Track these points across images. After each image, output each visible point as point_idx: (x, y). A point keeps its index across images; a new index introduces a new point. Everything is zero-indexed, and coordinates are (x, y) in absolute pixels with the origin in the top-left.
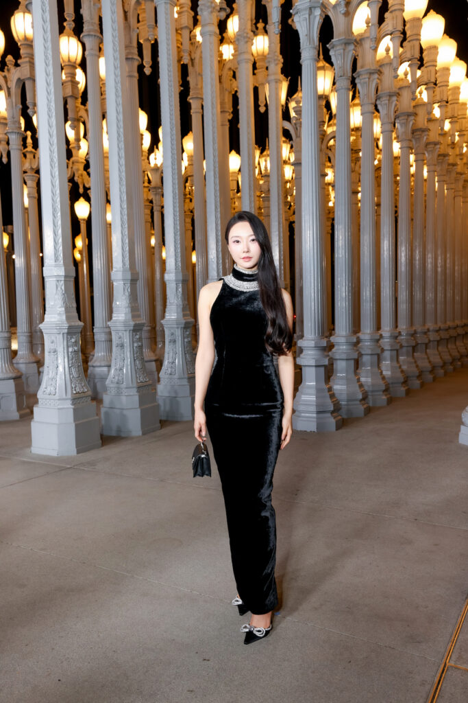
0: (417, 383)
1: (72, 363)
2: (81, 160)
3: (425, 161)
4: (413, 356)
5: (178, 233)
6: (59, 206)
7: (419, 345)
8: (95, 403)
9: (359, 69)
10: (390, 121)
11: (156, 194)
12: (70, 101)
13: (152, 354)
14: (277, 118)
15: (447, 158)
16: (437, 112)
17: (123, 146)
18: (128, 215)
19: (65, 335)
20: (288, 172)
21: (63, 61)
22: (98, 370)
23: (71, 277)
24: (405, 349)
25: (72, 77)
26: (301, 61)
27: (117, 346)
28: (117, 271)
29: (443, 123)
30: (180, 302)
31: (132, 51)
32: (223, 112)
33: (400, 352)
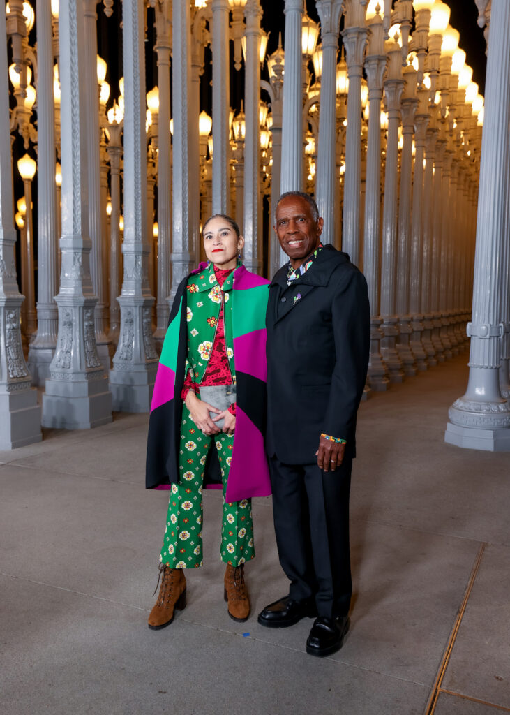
0: (399, 376)
1: (10, 342)
2: (27, 111)
3: (414, 136)
4: (395, 348)
5: (140, 198)
8: (35, 389)
9: (346, 27)
11: (114, 155)
12: (14, 39)
13: (104, 336)
14: (255, 76)
15: (436, 133)
16: (427, 82)
17: (78, 93)
18: (82, 173)
19: (2, 309)
20: (265, 139)
22: (41, 352)
23: (10, 241)
24: (386, 340)
25: (18, 11)
26: (284, 11)
27: (64, 325)
28: (66, 238)
29: (434, 95)
30: (140, 277)
32: (195, 66)
33: (381, 342)
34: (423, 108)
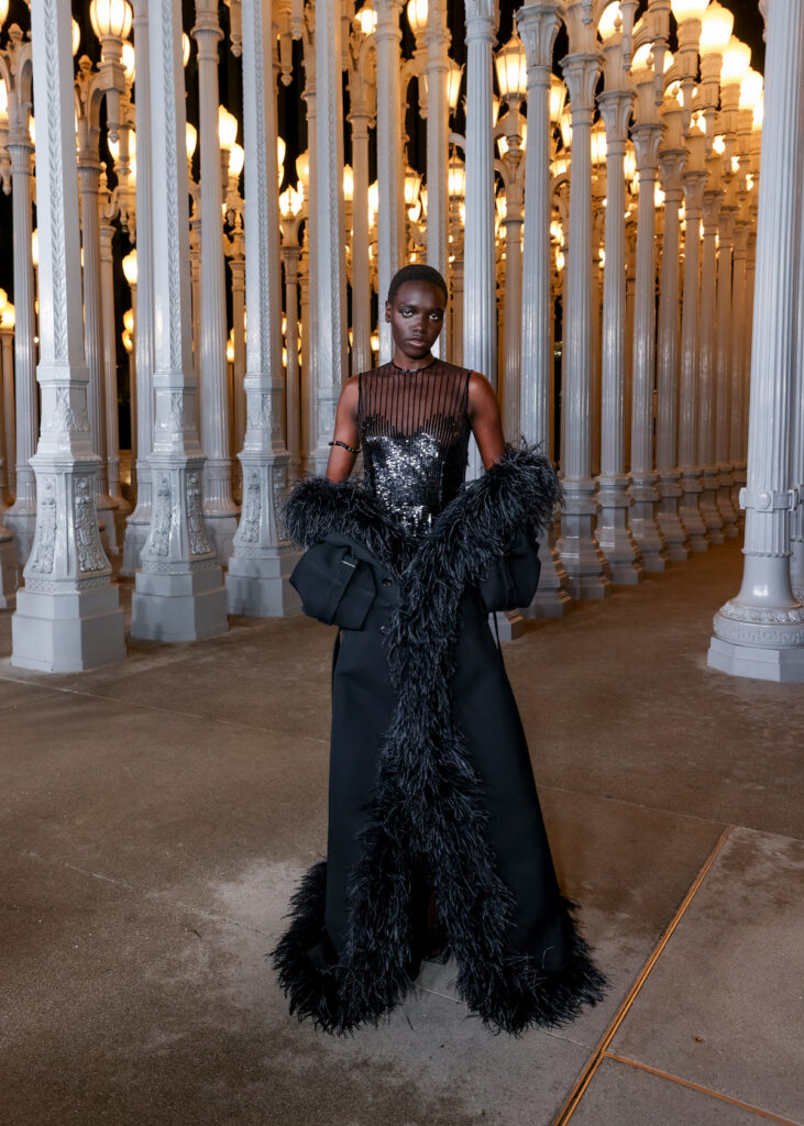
0: (661, 560)
1: (81, 522)
3: (684, 203)
4: (655, 520)
5: (268, 313)
6: (64, 268)
7: (665, 501)
8: (118, 585)
10: (620, 138)
12: (110, 97)
13: (232, 505)
14: (440, 129)
15: (720, 197)
16: (701, 123)
18: (183, 283)
19: (70, 477)
21: (102, 34)
23: (78, 382)
24: (639, 507)
25: (113, 59)
27: (160, 495)
28: (163, 373)
29: (712, 141)
30: (268, 424)
31: (210, 19)
32: (360, 116)
33: (630, 511)
34: (696, 161)
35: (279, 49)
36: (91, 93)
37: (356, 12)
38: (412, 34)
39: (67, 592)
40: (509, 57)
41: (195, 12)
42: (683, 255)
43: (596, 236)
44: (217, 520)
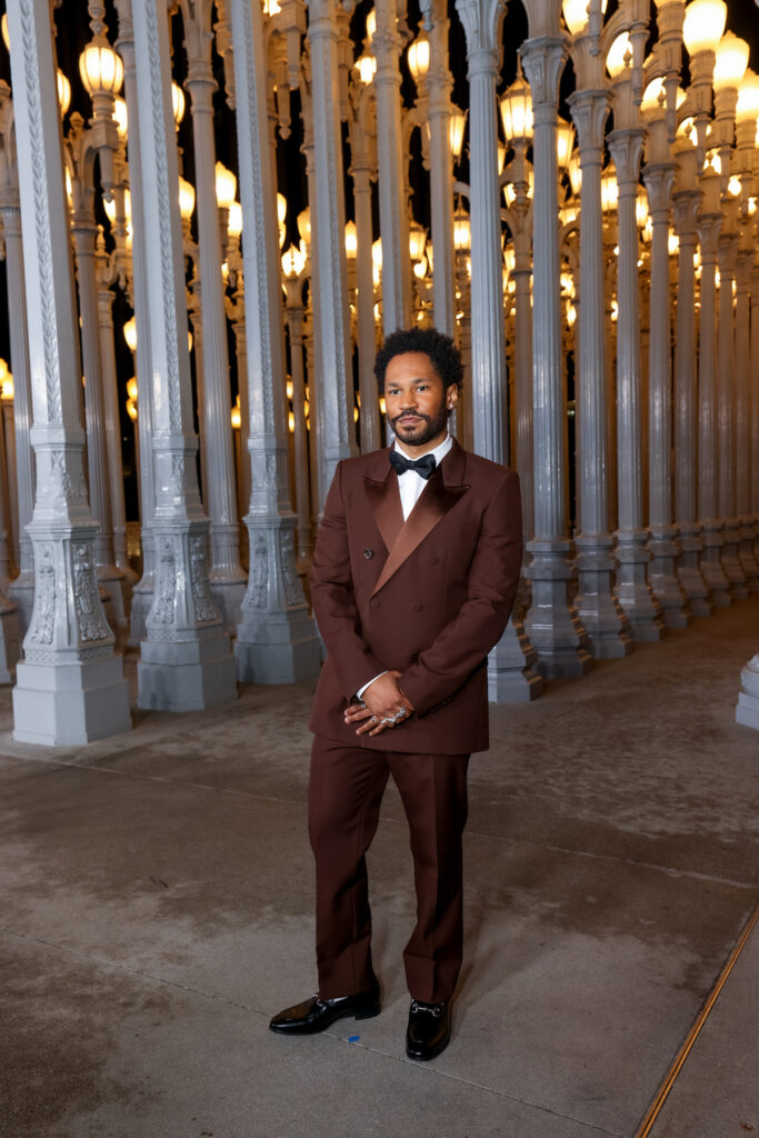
0: (681, 618)
1: (81, 590)
3: (698, 248)
4: (675, 574)
5: (270, 370)
6: (55, 327)
7: (686, 556)
10: (631, 181)
12: (104, 155)
14: (444, 177)
15: (736, 241)
16: (716, 163)
17: (169, 226)
19: (68, 544)
21: (92, 89)
23: (76, 445)
24: (660, 562)
25: (105, 115)
26: (468, 76)
27: (163, 561)
28: (163, 435)
29: (728, 182)
30: (274, 486)
31: (203, 69)
32: (362, 169)
33: (650, 566)
34: (711, 203)
35: (276, 100)
36: (84, 151)
37: (355, 60)
38: (413, 82)
39: (68, 663)
40: (514, 100)
41: (187, 63)
42: (698, 304)
43: (608, 287)
44: (226, 588)
